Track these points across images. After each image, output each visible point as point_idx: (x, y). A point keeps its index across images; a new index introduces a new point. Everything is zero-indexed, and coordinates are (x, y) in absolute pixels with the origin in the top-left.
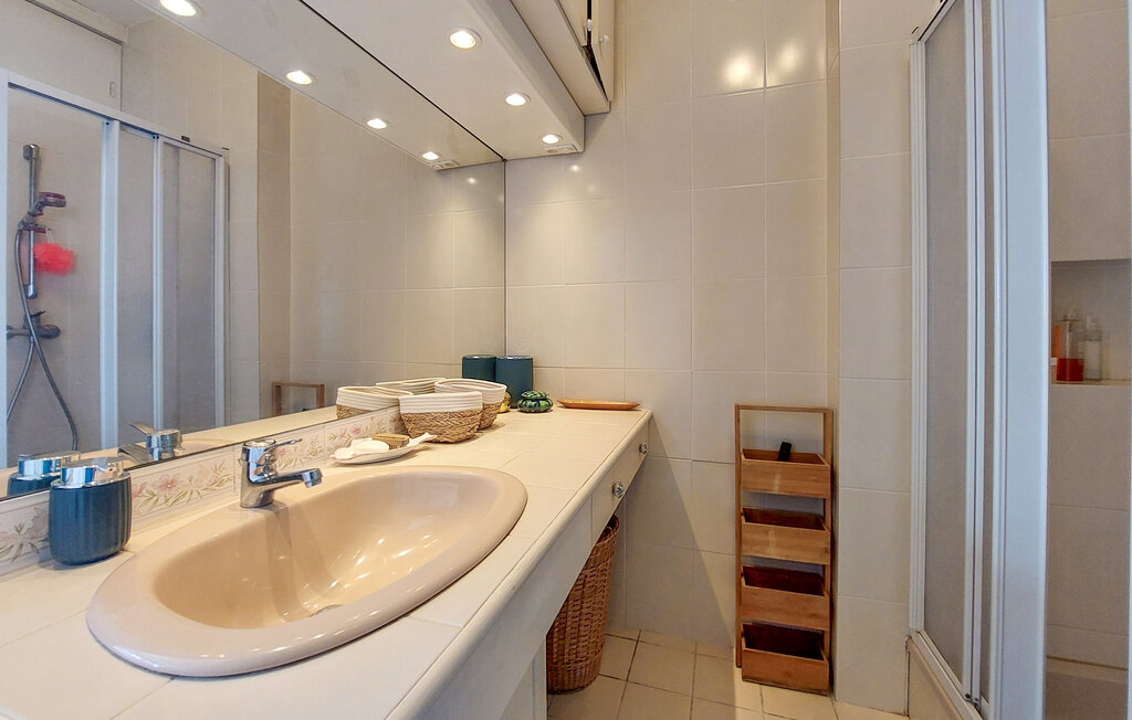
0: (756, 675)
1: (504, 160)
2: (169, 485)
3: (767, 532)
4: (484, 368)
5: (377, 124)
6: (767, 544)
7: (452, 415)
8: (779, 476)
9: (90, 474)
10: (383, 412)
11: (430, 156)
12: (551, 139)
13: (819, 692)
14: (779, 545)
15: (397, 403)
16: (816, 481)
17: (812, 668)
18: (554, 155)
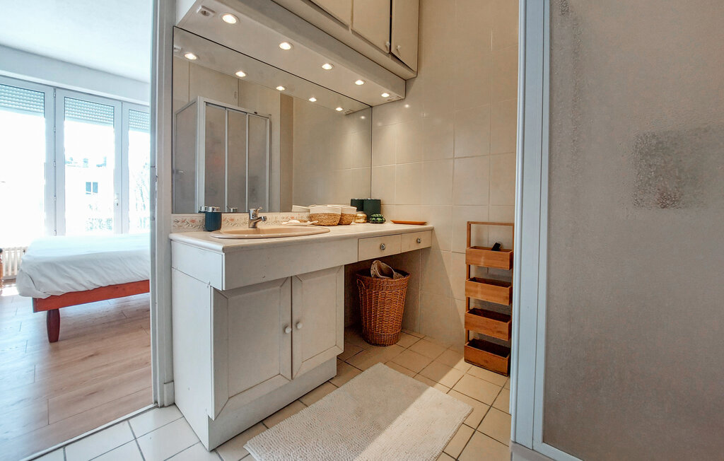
0: (471, 360)
1: (371, 107)
2: (232, 220)
3: (477, 286)
4: (360, 205)
5: (313, 100)
6: (476, 292)
7: (325, 214)
8: (483, 257)
9: (213, 209)
10: (303, 214)
11: (339, 109)
12: (385, 95)
13: (502, 374)
14: (482, 293)
15: (309, 211)
16: (502, 260)
17: (499, 360)
18: (390, 102)
